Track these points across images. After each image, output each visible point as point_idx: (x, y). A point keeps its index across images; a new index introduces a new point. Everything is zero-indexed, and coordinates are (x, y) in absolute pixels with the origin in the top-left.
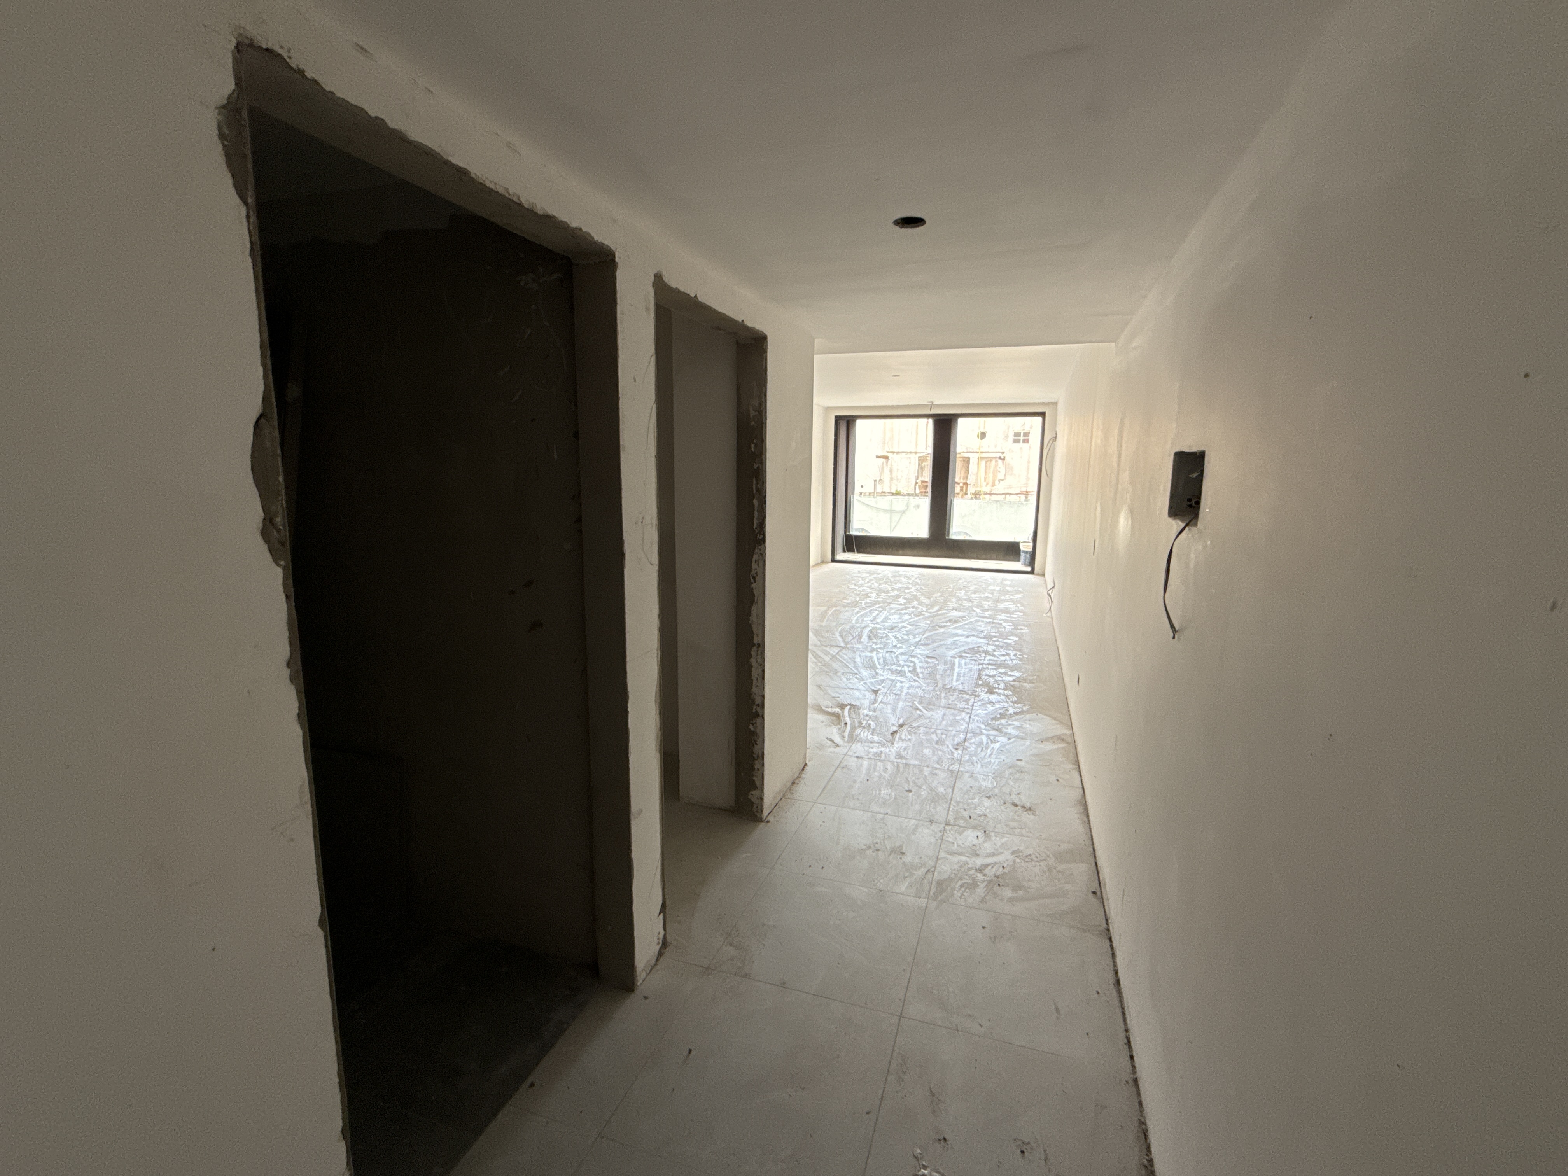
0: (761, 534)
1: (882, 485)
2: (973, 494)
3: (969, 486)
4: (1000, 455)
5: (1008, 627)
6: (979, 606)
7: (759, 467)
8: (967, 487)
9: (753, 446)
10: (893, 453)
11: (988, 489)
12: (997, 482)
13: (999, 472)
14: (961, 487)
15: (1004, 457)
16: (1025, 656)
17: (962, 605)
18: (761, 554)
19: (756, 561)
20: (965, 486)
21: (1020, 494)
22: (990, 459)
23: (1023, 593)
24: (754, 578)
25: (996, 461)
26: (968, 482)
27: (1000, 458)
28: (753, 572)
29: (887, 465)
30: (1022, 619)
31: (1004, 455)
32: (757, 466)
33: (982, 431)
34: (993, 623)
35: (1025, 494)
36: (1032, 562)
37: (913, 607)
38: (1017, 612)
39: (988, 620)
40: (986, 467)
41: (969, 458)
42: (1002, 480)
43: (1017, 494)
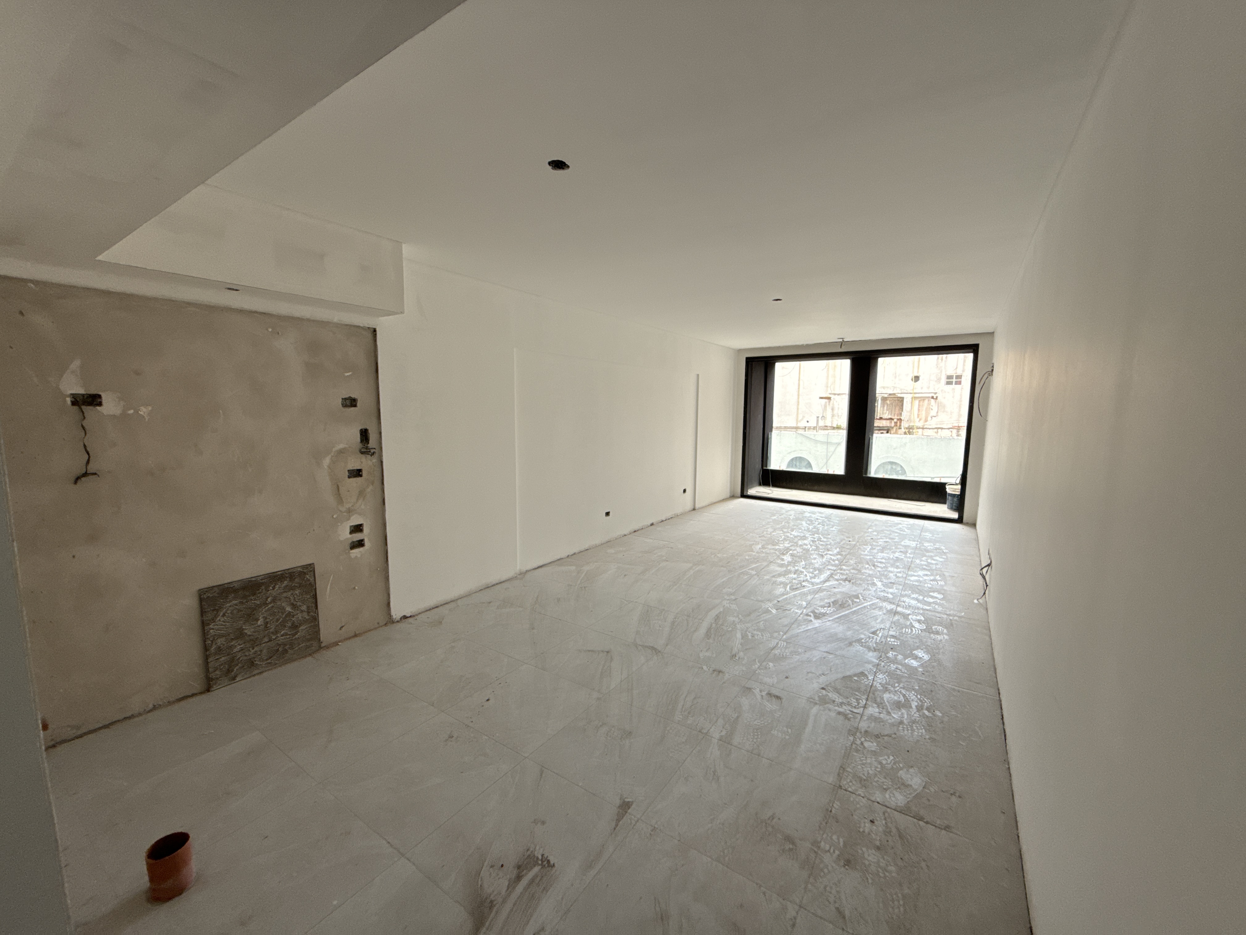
1: (823, 421)
2: (907, 428)
3: (902, 421)
4: (933, 395)
5: (917, 625)
6: (882, 576)
8: (901, 423)
10: (835, 394)
11: (920, 424)
12: (929, 418)
13: (932, 409)
14: (895, 423)
15: (937, 397)
16: (938, 713)
17: (859, 571)
20: (898, 422)
21: (951, 428)
22: (923, 399)
23: (945, 553)
25: (929, 400)
26: (901, 418)
27: (933, 397)
29: (829, 404)
30: (940, 609)
31: (937, 395)
33: (916, 375)
34: (896, 613)
35: (957, 429)
36: (959, 504)
37: (795, 572)
38: (934, 592)
39: (890, 607)
40: (919, 405)
41: (903, 398)
42: (935, 417)
43: (949, 429)
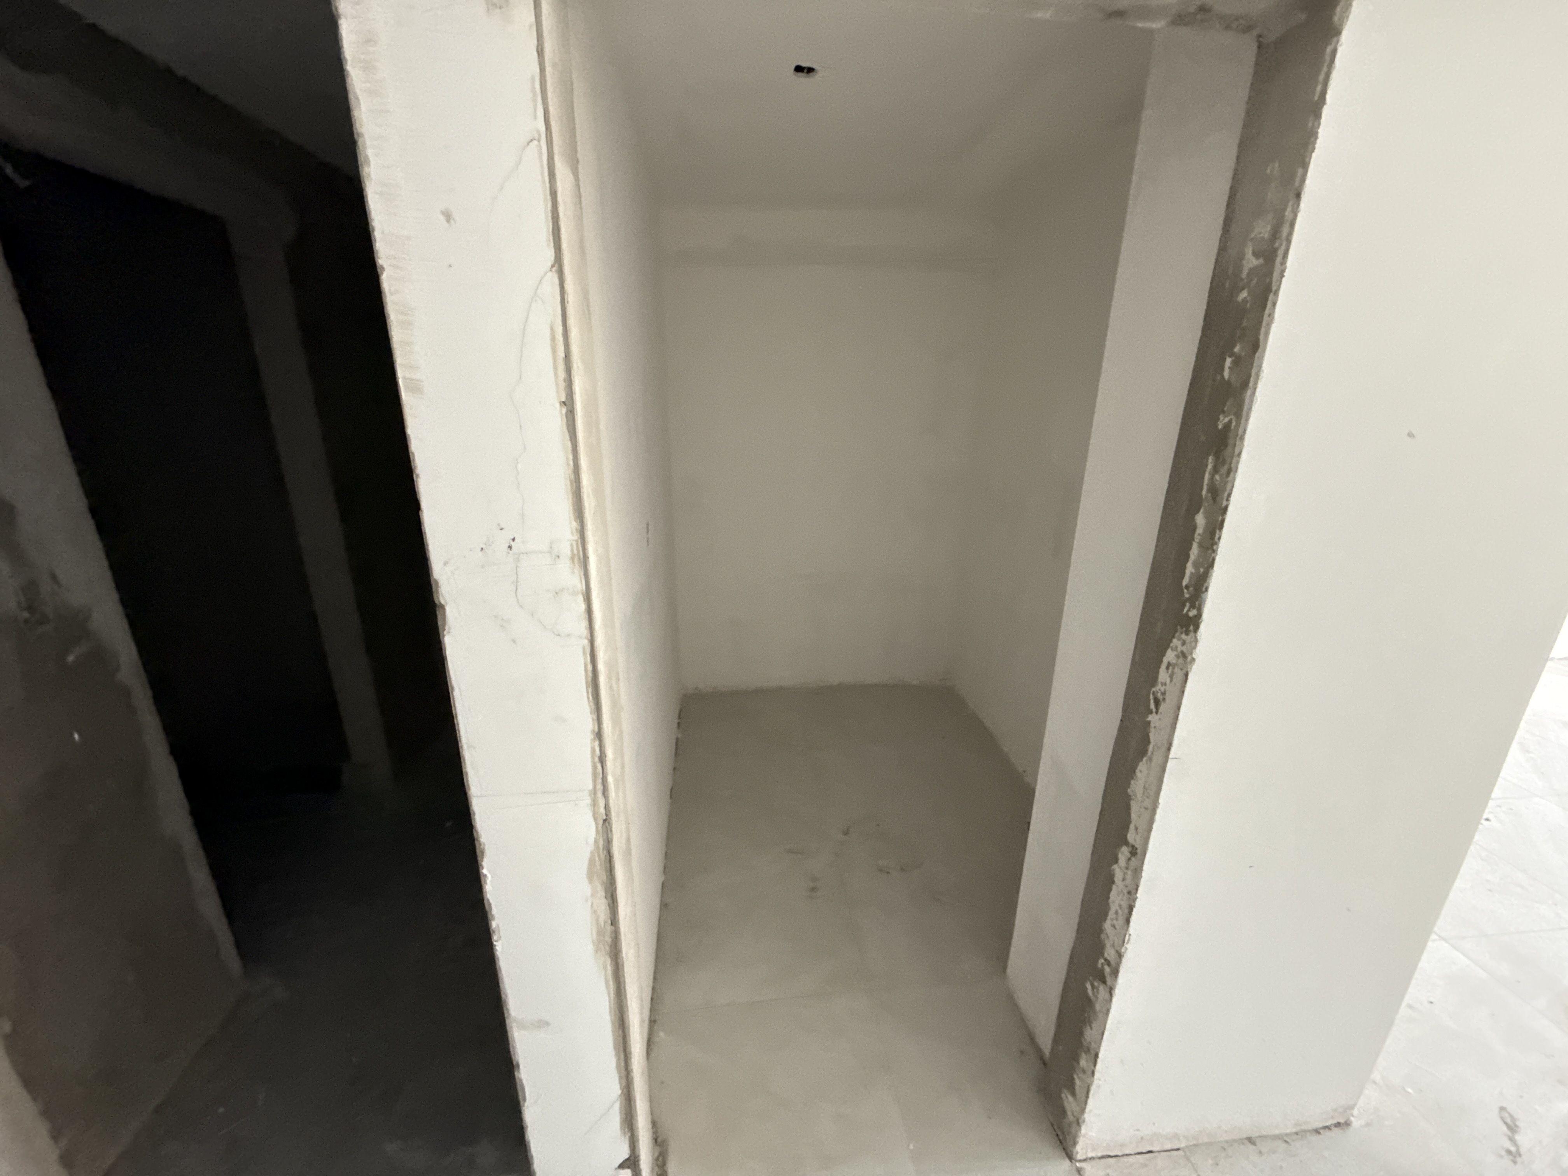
0: (1193, 606)
7: (1230, 422)
9: (1229, 361)
18: (1182, 652)
19: (1169, 664)
24: (1157, 703)
28: (1159, 688)
32: (1227, 420)
